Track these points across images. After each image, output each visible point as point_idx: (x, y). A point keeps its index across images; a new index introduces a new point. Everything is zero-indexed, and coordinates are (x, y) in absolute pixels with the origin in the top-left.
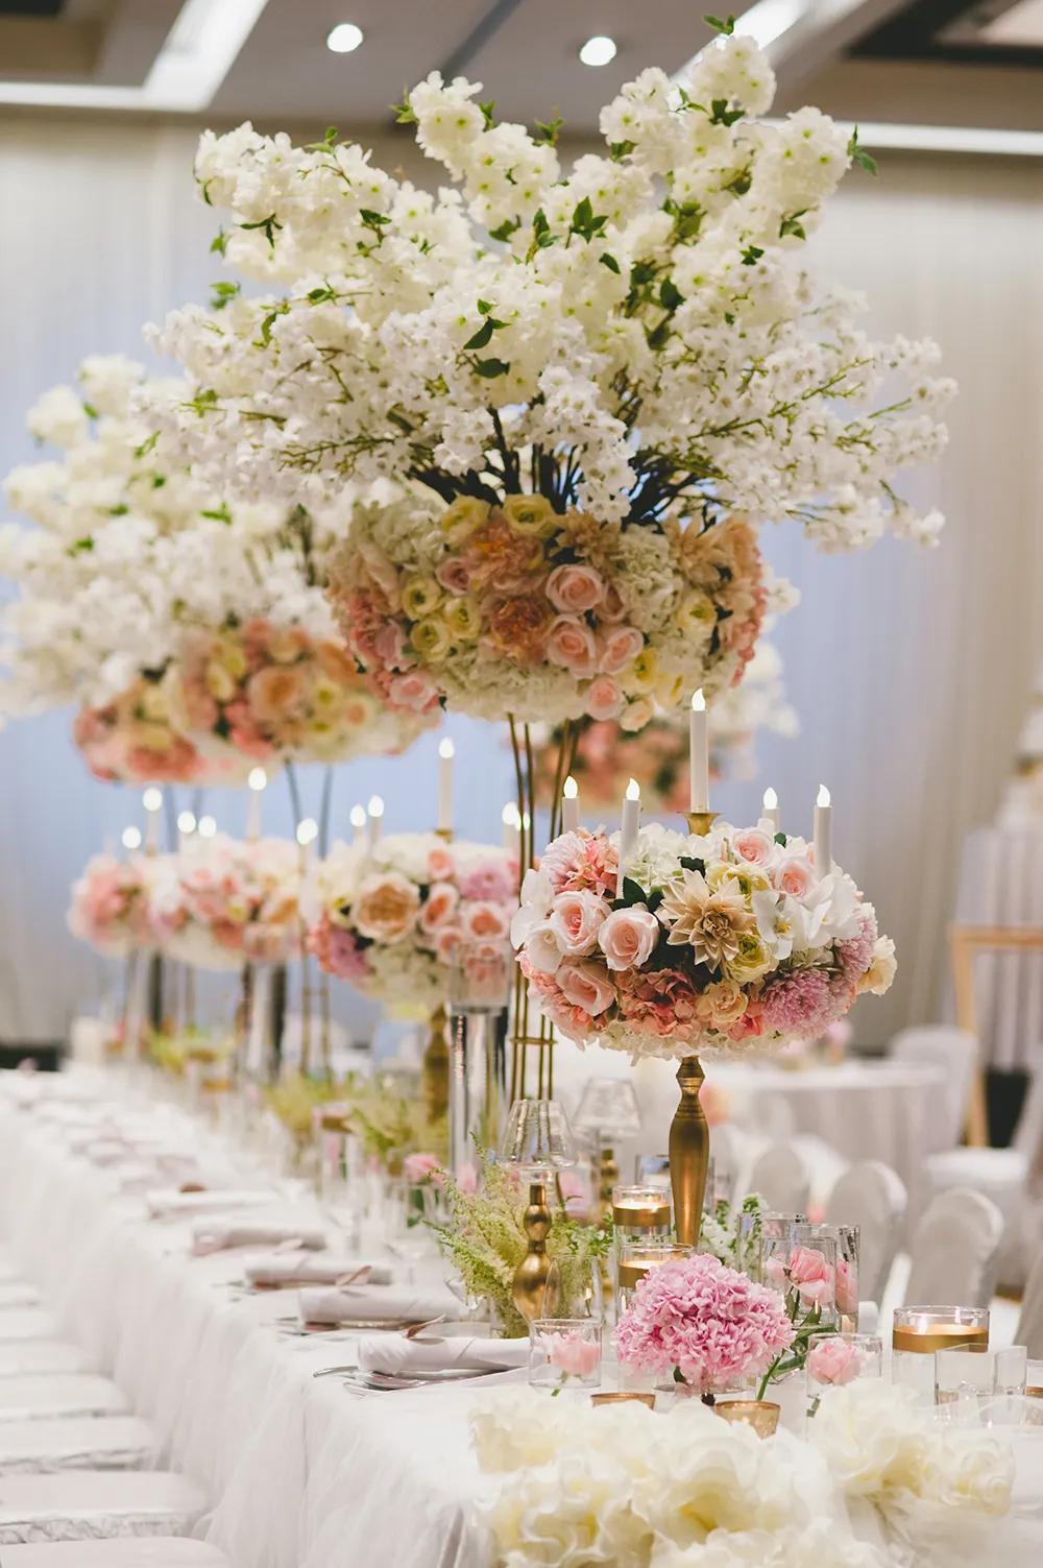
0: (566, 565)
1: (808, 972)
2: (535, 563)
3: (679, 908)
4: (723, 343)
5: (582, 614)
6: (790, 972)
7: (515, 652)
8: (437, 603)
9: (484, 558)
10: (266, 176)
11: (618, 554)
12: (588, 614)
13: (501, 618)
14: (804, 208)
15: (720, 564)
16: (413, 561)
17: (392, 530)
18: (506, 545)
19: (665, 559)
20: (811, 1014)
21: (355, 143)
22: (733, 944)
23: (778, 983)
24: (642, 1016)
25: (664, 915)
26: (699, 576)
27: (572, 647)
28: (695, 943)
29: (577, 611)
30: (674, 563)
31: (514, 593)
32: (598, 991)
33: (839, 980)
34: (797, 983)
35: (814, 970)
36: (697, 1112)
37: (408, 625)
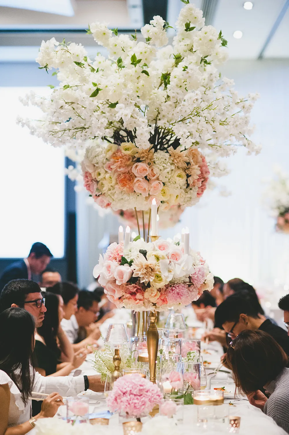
0: (138, 163)
1: (179, 285)
2: (128, 163)
3: (137, 265)
4: (177, 94)
5: (144, 177)
6: (174, 284)
7: (125, 189)
8: (104, 175)
9: (115, 162)
10: (44, 53)
11: (153, 159)
12: (146, 177)
13: (120, 179)
14: (207, 55)
15: (187, 161)
16: (97, 163)
17: (91, 155)
18: (121, 158)
19: (168, 160)
20: (182, 297)
21: (73, 42)
22: (153, 276)
23: (170, 288)
24: (129, 299)
25: (132, 267)
26: (180, 165)
27: (141, 187)
28: (141, 276)
29: (142, 176)
30: (171, 161)
31: (123, 172)
32: (116, 291)
33: (192, 287)
34: (176, 288)
35: (181, 284)
36: (154, 327)
37: (97, 182)
